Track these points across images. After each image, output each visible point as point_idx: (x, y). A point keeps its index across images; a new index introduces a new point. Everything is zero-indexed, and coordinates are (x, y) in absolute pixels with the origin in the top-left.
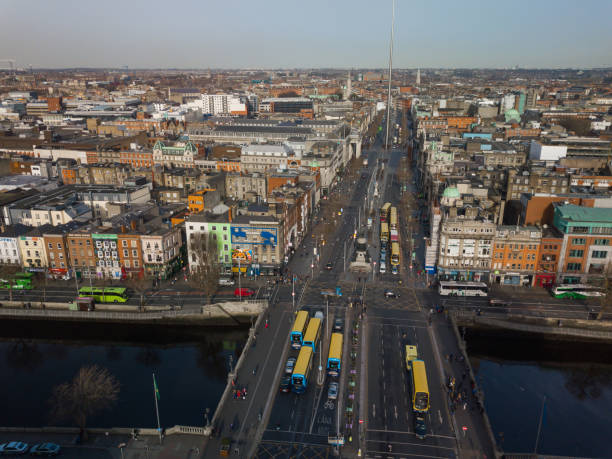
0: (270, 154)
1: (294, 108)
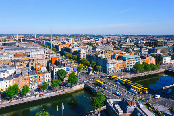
0: (37, 54)
1: (10, 44)
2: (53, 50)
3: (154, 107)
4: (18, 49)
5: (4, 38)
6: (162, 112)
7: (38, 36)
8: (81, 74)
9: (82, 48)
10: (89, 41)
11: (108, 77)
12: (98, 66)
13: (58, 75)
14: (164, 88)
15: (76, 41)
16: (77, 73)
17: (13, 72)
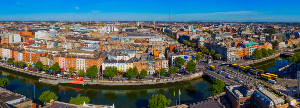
0: (155, 41)
1: (132, 30)
2: (171, 37)
3: (272, 87)
4: (139, 35)
5: (127, 24)
6: (279, 90)
7: (157, 22)
8: (200, 63)
9: (201, 36)
10: (208, 28)
11: (228, 65)
12: (217, 55)
13: (176, 63)
14: (280, 70)
15: (195, 29)
16: (195, 62)
17: (133, 57)
